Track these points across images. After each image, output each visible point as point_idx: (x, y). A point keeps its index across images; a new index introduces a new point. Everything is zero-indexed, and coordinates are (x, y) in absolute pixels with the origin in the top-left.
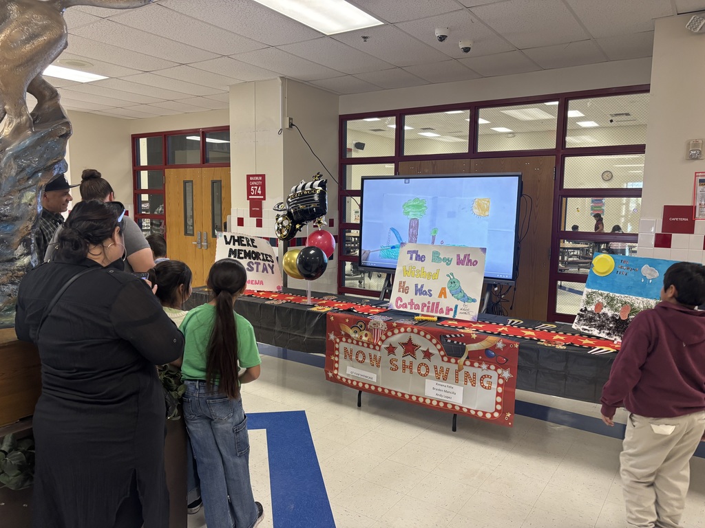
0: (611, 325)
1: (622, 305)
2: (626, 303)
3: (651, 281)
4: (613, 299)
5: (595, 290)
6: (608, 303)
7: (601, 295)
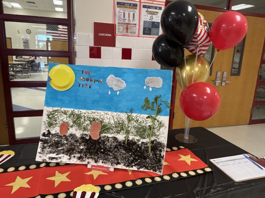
0: (82, 147)
1: (91, 122)
2: (94, 119)
3: (118, 93)
4: (79, 117)
5: (56, 109)
6: (74, 122)
7: (65, 113)
